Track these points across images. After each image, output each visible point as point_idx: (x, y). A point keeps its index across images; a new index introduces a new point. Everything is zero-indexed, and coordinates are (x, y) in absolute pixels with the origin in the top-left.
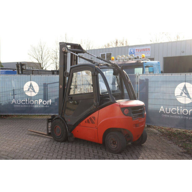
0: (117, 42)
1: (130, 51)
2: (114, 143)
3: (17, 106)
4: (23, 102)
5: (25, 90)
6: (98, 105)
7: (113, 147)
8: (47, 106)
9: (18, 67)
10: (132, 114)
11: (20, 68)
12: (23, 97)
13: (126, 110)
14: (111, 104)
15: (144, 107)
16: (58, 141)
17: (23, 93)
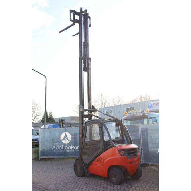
0: (141, 98)
1: (149, 105)
2: (115, 176)
3: (56, 151)
4: (60, 148)
5: (61, 139)
6: (103, 148)
7: (114, 179)
8: (77, 151)
9: (60, 121)
10: (127, 155)
11: (61, 123)
12: (60, 144)
13: (122, 152)
14: (112, 148)
15: (138, 149)
16: (78, 176)
17: (61, 141)
